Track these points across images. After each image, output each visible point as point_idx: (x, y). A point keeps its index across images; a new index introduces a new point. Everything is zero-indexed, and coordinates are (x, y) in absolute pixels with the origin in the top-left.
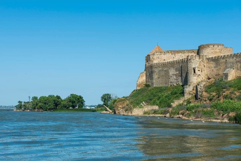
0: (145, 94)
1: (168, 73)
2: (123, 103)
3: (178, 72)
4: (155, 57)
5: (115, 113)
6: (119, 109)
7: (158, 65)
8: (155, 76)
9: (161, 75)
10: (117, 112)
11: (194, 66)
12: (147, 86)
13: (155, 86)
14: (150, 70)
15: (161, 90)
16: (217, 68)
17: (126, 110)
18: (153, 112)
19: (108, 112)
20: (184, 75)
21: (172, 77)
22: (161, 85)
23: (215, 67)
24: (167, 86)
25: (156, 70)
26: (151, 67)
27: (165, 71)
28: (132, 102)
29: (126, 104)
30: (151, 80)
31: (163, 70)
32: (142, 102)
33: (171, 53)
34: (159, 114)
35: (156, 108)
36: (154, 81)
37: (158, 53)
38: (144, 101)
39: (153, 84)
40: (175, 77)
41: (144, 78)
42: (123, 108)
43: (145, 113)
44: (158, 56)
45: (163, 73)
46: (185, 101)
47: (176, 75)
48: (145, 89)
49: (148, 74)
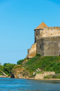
0: (38, 62)
1: (57, 45)
2: (20, 69)
4: (44, 31)
5: (13, 77)
6: (17, 74)
7: (48, 39)
8: (46, 48)
9: (51, 47)
10: (15, 76)
12: (38, 55)
13: (45, 55)
14: (41, 42)
15: (51, 59)
17: (24, 75)
18: (52, 77)
19: (5, 76)
22: (51, 55)
24: (55, 55)
25: (47, 43)
26: (42, 40)
27: (55, 43)
28: (27, 69)
29: (22, 70)
30: (41, 50)
31: (52, 43)
32: (37, 68)
33: (57, 29)
34: (58, 78)
35: (53, 73)
36: (45, 51)
37: (46, 29)
38: (39, 68)
39: (43, 54)
41: (35, 49)
42: (20, 73)
43: (45, 77)
44: (46, 31)
45: (53, 45)
48: (38, 58)
49: (39, 46)
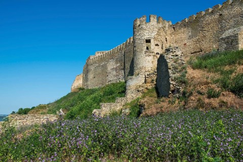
1: (106, 69)
3: (119, 65)
8: (91, 76)
9: (97, 73)
11: (146, 37)
16: (195, 39)
20: (128, 66)
21: (110, 73)
23: (190, 37)
25: (92, 68)
26: (87, 65)
27: (102, 66)
30: (86, 82)
31: (99, 66)
36: (89, 83)
40: (114, 73)
41: (80, 82)
45: (99, 70)
46: (126, 104)
47: (116, 69)
49: (84, 76)
